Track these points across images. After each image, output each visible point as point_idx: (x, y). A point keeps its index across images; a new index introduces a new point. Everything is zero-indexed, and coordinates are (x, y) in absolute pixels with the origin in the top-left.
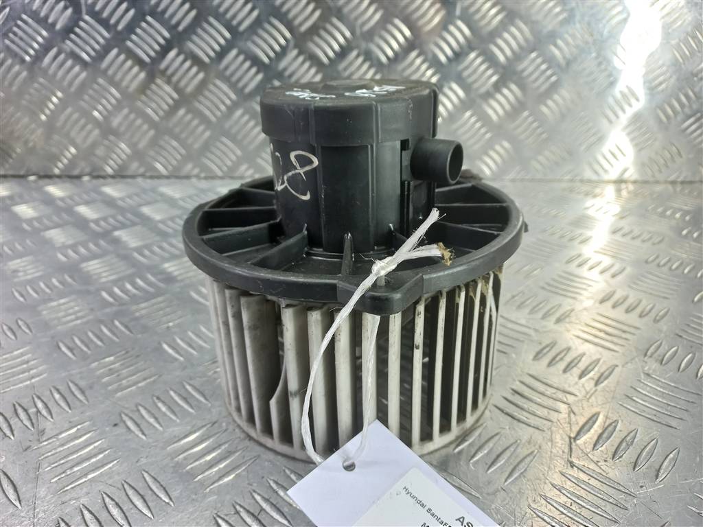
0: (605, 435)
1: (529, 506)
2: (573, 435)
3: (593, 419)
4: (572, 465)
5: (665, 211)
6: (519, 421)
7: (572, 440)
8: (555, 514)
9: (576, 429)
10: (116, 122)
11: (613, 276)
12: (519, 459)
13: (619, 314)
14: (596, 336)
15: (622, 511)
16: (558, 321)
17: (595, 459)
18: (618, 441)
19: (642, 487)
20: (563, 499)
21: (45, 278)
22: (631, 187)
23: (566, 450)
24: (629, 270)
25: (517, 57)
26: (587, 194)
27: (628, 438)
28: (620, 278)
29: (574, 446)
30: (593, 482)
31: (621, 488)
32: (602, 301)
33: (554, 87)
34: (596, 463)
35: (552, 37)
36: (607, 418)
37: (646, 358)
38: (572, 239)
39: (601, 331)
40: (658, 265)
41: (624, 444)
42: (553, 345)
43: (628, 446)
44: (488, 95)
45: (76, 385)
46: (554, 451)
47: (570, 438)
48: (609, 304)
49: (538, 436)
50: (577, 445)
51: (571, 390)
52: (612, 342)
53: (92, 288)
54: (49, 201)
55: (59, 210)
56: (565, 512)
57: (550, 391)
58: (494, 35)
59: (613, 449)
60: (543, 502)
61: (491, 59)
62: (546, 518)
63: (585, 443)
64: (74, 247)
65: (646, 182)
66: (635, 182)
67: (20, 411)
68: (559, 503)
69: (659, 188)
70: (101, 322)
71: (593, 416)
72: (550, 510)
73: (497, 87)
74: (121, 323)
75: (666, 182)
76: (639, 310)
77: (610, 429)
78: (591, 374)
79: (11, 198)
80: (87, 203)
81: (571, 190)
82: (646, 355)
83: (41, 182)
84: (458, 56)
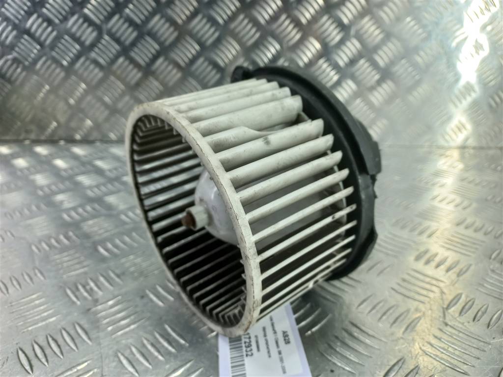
0: (467, 307)
1: (420, 348)
2: (445, 306)
3: (458, 297)
4: (446, 324)
5: (496, 167)
6: (408, 297)
7: (445, 310)
8: (438, 353)
9: (447, 303)
10: (120, 105)
11: (464, 208)
12: (410, 320)
13: (470, 232)
14: (455, 246)
15: (483, 352)
16: (430, 236)
17: (461, 321)
18: (476, 311)
19: (494, 338)
20: (442, 345)
21: (82, 206)
22: (472, 151)
23: (442, 315)
24: (474, 205)
25: (392, 63)
26: (441, 155)
27: (483, 309)
28: (468, 210)
29: (446, 314)
30: (461, 335)
31: (480, 339)
32: (458, 224)
33: (418, 83)
34: (463, 324)
35: (416, 50)
36: (467, 296)
37: (491, 261)
38: (434, 185)
39: (458, 243)
40: (495, 202)
41: (480, 313)
42: (426, 252)
43: (484, 313)
44: (372, 89)
45: (114, 272)
46: (434, 315)
47: (443, 308)
48: (462, 227)
49: (421, 307)
50: (449, 313)
51: (442, 279)
52: (466, 250)
53: (115, 213)
54: (76, 157)
55: (83, 164)
56: (444, 352)
57: (428, 280)
58: (376, 48)
59: (473, 316)
60: (429, 346)
61: (374, 65)
62: (432, 355)
63: (454, 311)
64: (97, 186)
65: (481, 148)
66: (474, 148)
67: (80, 287)
68: (440, 347)
69: (491, 152)
70: (123, 234)
71: (458, 295)
72: (434, 351)
73: (379, 83)
74: (137, 234)
75: (496, 148)
76: (483, 230)
77: (470, 303)
78: (454, 270)
79: (51, 155)
80: (101, 159)
81: (430, 153)
82: (490, 258)
83: (69, 145)
84: (353, 62)
